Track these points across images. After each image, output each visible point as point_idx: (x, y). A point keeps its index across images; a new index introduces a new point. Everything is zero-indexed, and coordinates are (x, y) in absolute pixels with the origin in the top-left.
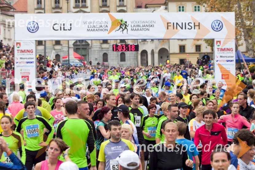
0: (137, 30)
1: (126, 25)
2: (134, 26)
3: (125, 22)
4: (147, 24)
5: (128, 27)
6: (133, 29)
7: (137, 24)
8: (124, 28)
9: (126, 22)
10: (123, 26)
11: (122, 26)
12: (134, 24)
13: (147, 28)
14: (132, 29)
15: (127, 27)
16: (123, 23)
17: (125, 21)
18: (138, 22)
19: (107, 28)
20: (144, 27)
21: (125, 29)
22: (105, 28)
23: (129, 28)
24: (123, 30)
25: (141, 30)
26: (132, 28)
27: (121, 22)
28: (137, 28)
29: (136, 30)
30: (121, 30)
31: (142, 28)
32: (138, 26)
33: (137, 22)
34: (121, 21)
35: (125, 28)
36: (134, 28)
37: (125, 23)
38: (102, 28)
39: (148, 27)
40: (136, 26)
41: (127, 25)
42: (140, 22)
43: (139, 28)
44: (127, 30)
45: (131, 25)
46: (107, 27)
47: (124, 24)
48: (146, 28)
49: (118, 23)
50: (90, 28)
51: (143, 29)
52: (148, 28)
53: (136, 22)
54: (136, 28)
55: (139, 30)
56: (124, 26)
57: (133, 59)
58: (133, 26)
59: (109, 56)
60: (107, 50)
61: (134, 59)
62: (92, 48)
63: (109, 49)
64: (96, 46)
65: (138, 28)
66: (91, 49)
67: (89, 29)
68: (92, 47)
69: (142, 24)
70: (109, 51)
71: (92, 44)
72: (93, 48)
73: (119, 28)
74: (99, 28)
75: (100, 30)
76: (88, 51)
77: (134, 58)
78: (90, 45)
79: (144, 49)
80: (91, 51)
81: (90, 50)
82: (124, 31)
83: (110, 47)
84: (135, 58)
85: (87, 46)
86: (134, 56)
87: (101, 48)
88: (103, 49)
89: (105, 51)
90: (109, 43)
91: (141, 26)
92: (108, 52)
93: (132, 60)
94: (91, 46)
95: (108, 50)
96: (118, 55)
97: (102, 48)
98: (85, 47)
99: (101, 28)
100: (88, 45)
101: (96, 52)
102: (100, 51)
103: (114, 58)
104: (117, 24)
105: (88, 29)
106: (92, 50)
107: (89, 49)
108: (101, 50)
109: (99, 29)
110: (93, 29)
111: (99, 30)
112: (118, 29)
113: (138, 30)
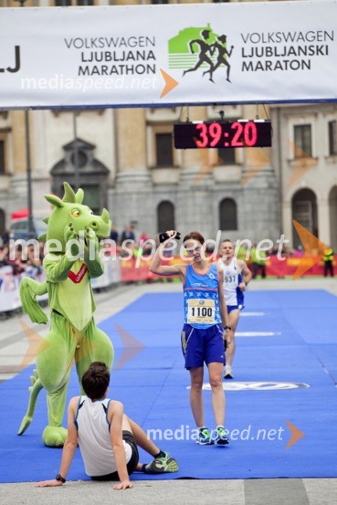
0: (264, 67)
1: (223, 51)
2: (254, 52)
3: (219, 38)
4: (303, 44)
5: (229, 55)
6: (251, 63)
7: (265, 46)
8: (215, 62)
9: (223, 38)
10: (212, 53)
11: (208, 53)
12: (254, 46)
13: (302, 57)
14: (244, 63)
15: (226, 56)
16: (210, 42)
17: (220, 35)
18: (270, 37)
19: (151, 62)
20: (292, 57)
21: (218, 65)
22: (145, 63)
23: (235, 60)
24: (213, 69)
25: (278, 65)
26: (247, 61)
27: (202, 38)
28: (263, 60)
29: (259, 66)
30: (206, 66)
31: (281, 59)
32: (269, 51)
33: (266, 39)
34: (206, 33)
35: (221, 60)
36: (255, 60)
37: (220, 43)
38: (136, 63)
39: (305, 54)
40: (260, 53)
41: (229, 49)
42: (274, 37)
43: (274, 59)
44: (229, 66)
45: (243, 49)
46: (151, 60)
47: (216, 45)
48: (297, 58)
49: (193, 42)
50: (88, 64)
51: (286, 62)
52: (306, 59)
53: (261, 37)
54: (259, 59)
55: (273, 67)
56: (217, 53)
57: (265, 221)
58: (248, 52)
59: (178, 212)
60: (170, 192)
61: (269, 220)
62: (118, 186)
63: (179, 188)
64: (132, 179)
65: (268, 59)
66: (114, 187)
67: (87, 68)
68: (119, 180)
69: (283, 43)
70: (179, 195)
71: (118, 170)
72: (121, 183)
73: (198, 60)
74: (121, 63)
75: (127, 70)
76: (106, 196)
77: (267, 216)
78: (112, 175)
79: (303, 184)
80: (115, 194)
81: (111, 192)
82: (214, 73)
83: (182, 180)
84: (273, 216)
85: (101, 177)
86: (270, 212)
87: (150, 184)
88: (159, 189)
89: (165, 193)
90: (177, 167)
91: (280, 51)
92: (177, 199)
93: (260, 225)
94: (117, 178)
95: (176, 192)
96: (211, 207)
97: (155, 185)
98: (93, 181)
99: (131, 60)
100: (105, 172)
101: (134, 197)
102: (147, 194)
103: (198, 218)
104: (191, 44)
105: (81, 68)
106: (120, 190)
107: (108, 187)
108: (149, 189)
109: (122, 66)
110: (99, 65)
111: (124, 68)
112: (194, 67)
113: (267, 66)
